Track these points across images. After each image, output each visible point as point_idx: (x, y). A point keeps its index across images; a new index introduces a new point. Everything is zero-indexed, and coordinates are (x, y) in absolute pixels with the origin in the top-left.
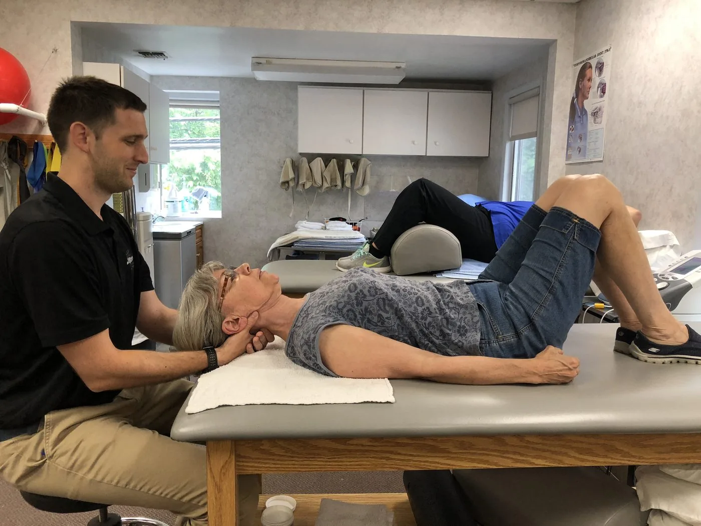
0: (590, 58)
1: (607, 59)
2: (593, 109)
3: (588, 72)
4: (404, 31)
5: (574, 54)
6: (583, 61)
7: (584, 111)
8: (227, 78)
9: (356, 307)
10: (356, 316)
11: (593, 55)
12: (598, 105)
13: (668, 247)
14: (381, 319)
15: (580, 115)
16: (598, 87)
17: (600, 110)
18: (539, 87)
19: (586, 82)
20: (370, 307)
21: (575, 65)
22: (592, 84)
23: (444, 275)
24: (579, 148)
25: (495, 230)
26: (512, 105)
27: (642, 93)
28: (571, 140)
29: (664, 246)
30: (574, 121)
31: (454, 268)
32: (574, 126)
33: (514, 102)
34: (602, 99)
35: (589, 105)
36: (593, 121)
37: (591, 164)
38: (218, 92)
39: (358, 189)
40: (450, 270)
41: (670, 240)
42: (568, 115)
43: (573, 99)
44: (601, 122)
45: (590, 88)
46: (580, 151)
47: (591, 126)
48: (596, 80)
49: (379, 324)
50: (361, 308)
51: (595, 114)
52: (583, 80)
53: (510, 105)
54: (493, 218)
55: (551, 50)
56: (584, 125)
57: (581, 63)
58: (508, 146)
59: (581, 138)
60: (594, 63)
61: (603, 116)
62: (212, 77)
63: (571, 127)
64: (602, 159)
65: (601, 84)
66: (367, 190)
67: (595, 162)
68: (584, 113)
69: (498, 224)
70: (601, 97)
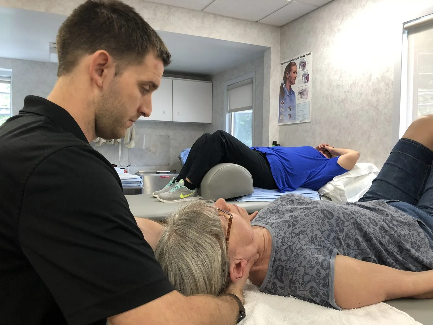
0: (294, 60)
1: (309, 60)
2: (299, 90)
3: (293, 68)
4: (178, 31)
5: (280, 57)
6: (289, 61)
7: (291, 92)
8: (19, 60)
9: (340, 234)
10: (341, 243)
11: (297, 57)
12: (304, 88)
13: (373, 173)
14: (357, 242)
15: (288, 94)
16: (303, 77)
17: (305, 90)
18: (253, 78)
19: (292, 74)
20: (348, 232)
21: (282, 64)
22: (297, 75)
23: (243, 200)
24: (289, 114)
25: (271, 166)
26: (229, 90)
27: (339, 80)
28: (282, 110)
29: (370, 173)
30: (283, 98)
31: (248, 194)
32: (284, 101)
33: (230, 88)
34: (307, 84)
35: (296, 88)
36: (300, 98)
37: (300, 125)
38: (11, 70)
39: (126, 144)
40: (245, 196)
41: (373, 169)
42: (279, 94)
43: (282, 85)
44: (307, 98)
45: (295, 78)
46: (290, 117)
47: (298, 100)
48: (300, 72)
49: (356, 248)
50: (343, 234)
51: (301, 93)
52: (289, 73)
53: (228, 90)
54: (268, 157)
55: (266, 54)
56: (292, 100)
57: (287, 62)
58: (227, 116)
59: (290, 109)
60: (297, 62)
61: (308, 94)
62: (6, 58)
63: (281, 102)
64: (310, 121)
65: (304, 75)
66: (133, 145)
67: (303, 123)
68: (292, 93)
69: (272, 162)
70: (305, 82)
